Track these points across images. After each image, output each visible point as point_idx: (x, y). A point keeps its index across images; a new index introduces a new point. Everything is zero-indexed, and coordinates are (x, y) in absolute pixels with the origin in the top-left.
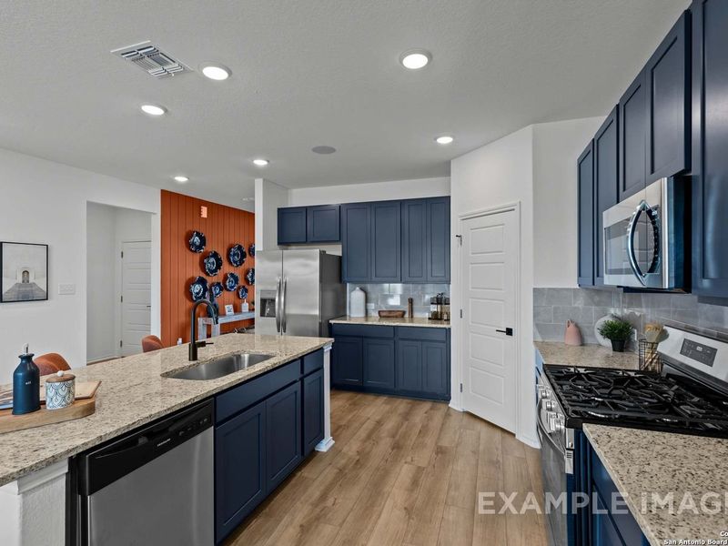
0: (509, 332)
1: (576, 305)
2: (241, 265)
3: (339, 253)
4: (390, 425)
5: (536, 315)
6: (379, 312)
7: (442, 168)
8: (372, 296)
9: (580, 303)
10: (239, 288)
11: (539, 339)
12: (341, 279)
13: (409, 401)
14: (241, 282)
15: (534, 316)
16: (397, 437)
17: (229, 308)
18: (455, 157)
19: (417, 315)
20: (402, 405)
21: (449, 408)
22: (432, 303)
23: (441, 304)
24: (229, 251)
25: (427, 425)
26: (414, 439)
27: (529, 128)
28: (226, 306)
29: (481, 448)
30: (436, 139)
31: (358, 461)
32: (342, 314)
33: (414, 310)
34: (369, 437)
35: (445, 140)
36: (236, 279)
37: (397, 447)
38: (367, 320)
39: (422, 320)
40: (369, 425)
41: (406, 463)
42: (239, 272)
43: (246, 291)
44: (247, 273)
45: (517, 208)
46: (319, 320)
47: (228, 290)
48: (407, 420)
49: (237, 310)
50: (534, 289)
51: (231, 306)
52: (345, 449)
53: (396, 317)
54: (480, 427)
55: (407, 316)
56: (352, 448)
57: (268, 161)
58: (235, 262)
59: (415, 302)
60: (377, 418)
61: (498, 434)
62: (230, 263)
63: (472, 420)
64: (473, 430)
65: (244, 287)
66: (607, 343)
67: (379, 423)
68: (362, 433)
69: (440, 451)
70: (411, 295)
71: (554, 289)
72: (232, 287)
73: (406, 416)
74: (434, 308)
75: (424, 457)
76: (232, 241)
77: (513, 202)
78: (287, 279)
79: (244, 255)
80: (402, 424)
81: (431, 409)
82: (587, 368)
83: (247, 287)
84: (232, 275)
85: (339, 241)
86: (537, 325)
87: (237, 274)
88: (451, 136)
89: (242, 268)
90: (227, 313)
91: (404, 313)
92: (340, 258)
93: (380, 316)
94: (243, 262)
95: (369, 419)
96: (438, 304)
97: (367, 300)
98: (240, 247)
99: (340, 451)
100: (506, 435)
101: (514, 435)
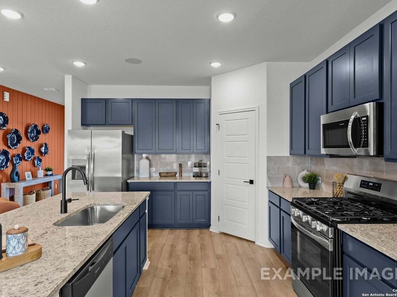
0: (251, 182)
1: (288, 166)
2: (36, 140)
3: (132, 133)
4: (180, 246)
5: (268, 171)
6: (160, 173)
7: (206, 81)
8: (153, 163)
9: (290, 164)
10: (35, 158)
11: (270, 185)
12: (132, 151)
13: (184, 230)
14: (36, 154)
15: (267, 172)
16: (189, 253)
17: (28, 174)
18: (215, 75)
19: (184, 174)
20: (181, 233)
21: (210, 232)
22: (195, 167)
23: (201, 167)
24: (27, 128)
25: (203, 244)
26: (200, 253)
27: (265, 64)
28: (26, 173)
29: (240, 252)
30: (210, 64)
31: (172, 271)
32: (131, 176)
33: (183, 171)
34: (171, 256)
35: (216, 65)
36: (32, 152)
37: (192, 259)
38: (150, 179)
39: (189, 177)
40: (167, 248)
41: (202, 267)
42: (34, 145)
43: (40, 160)
44: (41, 146)
45: (257, 109)
46: (121, 181)
47: (27, 160)
48: (189, 242)
49: (34, 176)
50: (267, 157)
51: (30, 173)
52: (159, 266)
53: (172, 176)
54: (233, 240)
55: (178, 175)
56: (164, 264)
57: (85, 63)
58: (32, 138)
59: (183, 166)
60: (170, 243)
61: (246, 243)
62: (28, 139)
63: (227, 237)
64: (231, 243)
65: (38, 157)
66: (307, 185)
67: (173, 247)
68: (166, 254)
69: (218, 257)
70: (181, 161)
71: (277, 156)
72: (29, 158)
73: (188, 240)
74: (197, 170)
75: (212, 263)
76: (29, 122)
77: (254, 106)
78: (96, 151)
79: (38, 133)
80: (188, 245)
81: (200, 233)
82: (315, 198)
83: (40, 157)
84: (29, 148)
85: (131, 124)
86: (269, 178)
87: (33, 148)
88: (221, 62)
89: (36, 142)
90: (27, 179)
91: (176, 173)
92: (132, 137)
93: (161, 176)
94: (38, 138)
95: (165, 245)
96: (199, 167)
97: (150, 166)
98: (36, 126)
99: (157, 267)
100: (250, 243)
101: (254, 242)
